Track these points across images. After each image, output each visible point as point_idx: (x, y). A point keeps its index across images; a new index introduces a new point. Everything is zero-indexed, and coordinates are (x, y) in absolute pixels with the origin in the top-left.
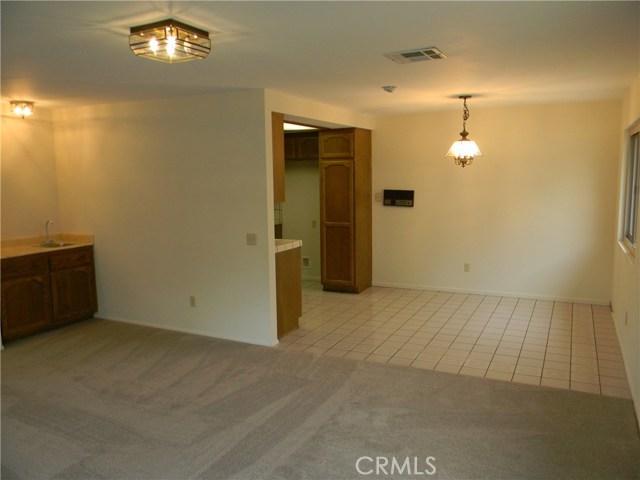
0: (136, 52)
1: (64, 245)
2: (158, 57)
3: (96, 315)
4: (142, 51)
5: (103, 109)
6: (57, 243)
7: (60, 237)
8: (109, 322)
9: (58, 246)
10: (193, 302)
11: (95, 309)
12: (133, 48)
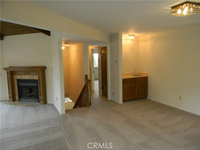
0: (173, 15)
1: (140, 76)
2: (181, 15)
3: (147, 98)
4: (174, 14)
5: (154, 35)
6: (138, 75)
7: (139, 73)
8: (152, 100)
9: (138, 76)
10: (180, 98)
11: (147, 96)
12: (172, 13)
